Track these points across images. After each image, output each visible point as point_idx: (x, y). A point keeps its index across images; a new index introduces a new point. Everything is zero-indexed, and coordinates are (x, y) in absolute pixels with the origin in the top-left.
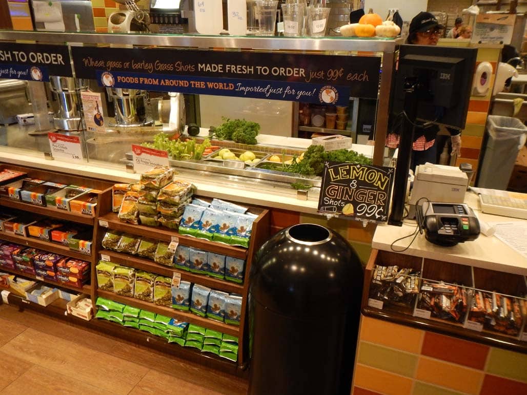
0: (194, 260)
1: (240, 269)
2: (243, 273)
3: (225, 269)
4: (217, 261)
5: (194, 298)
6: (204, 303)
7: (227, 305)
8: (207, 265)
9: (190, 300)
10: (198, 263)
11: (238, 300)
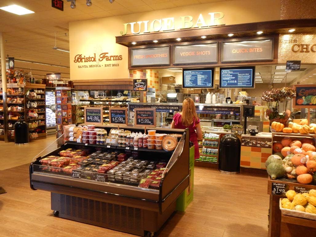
0: (207, 143)
1: (217, 144)
2: (218, 144)
3: (214, 144)
4: (212, 143)
5: (207, 151)
6: (210, 152)
7: (215, 151)
8: (210, 144)
9: (206, 152)
10: (208, 144)
11: (217, 150)
